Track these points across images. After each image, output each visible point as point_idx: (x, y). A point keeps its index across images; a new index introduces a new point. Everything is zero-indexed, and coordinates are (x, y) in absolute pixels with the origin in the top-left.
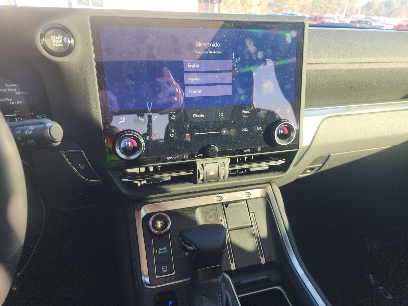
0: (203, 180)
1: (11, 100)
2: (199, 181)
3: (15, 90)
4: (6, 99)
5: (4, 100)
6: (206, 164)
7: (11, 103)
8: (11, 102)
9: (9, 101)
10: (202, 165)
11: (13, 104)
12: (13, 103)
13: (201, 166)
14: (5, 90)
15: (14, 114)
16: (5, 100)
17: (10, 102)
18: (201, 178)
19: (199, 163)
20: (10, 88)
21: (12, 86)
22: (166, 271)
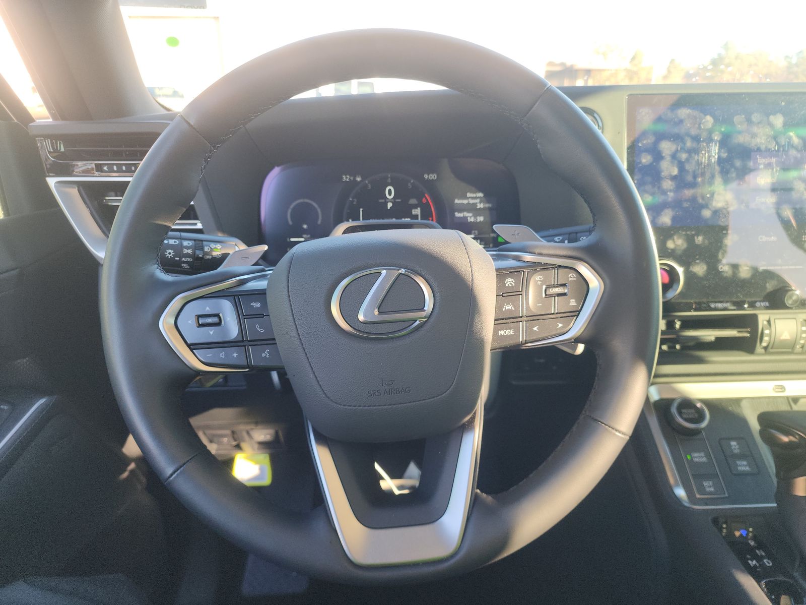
0: (766, 348)
1: (471, 215)
2: (759, 349)
3: (478, 201)
4: (465, 213)
5: (462, 215)
6: (776, 320)
8: (471, 218)
10: (769, 322)
12: (472, 220)
13: (765, 323)
14: (465, 202)
16: (464, 215)
17: (469, 218)
18: (764, 344)
19: (763, 318)
20: (473, 198)
21: (475, 195)
22: (712, 489)
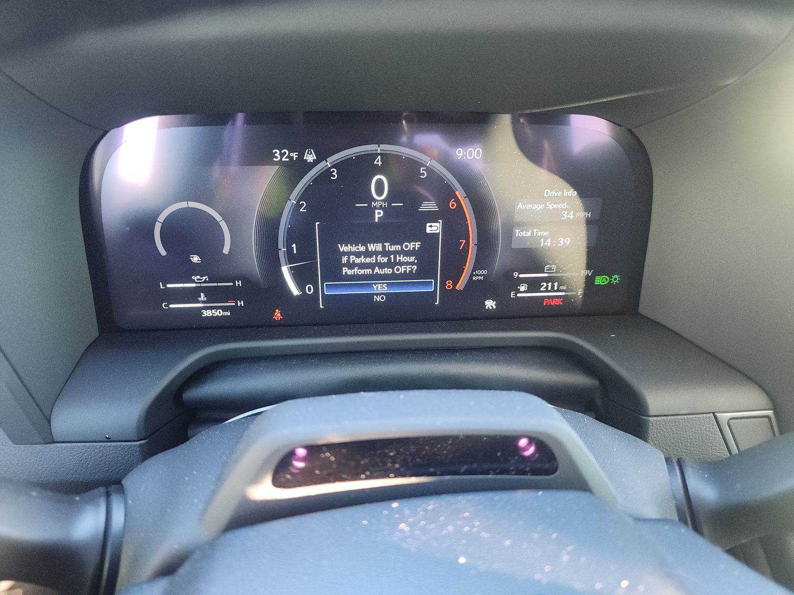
1: (546, 234)
3: (564, 205)
4: (535, 230)
5: (529, 234)
7: (544, 242)
8: (546, 239)
9: (541, 237)
11: (549, 244)
14: (538, 207)
15: (544, 272)
16: (532, 233)
17: (542, 240)
20: (554, 200)
21: (560, 194)
